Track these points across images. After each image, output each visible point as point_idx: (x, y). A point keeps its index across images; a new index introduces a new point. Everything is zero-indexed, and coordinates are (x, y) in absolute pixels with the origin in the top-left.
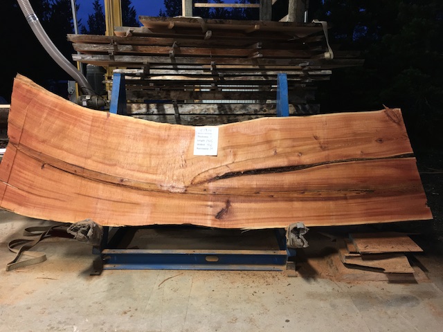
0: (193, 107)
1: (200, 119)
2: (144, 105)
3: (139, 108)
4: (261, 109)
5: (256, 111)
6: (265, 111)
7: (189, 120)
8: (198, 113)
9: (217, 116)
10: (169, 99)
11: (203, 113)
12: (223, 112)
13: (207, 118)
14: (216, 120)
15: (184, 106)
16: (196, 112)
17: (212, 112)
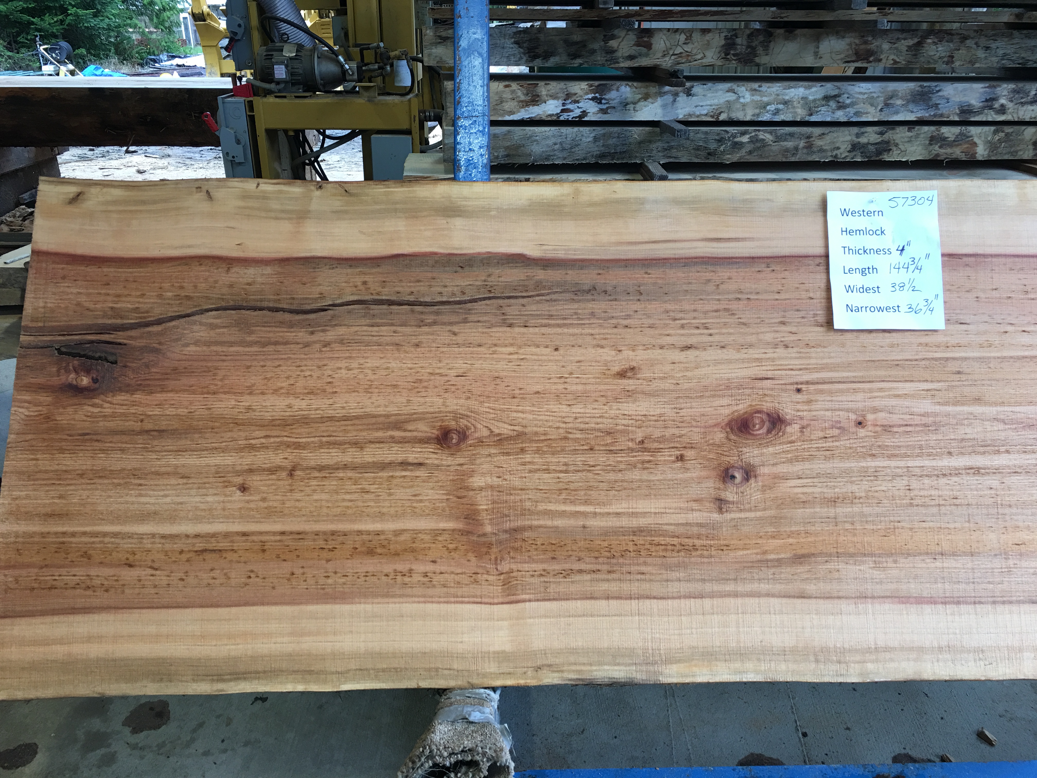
0: (731, 97)
1: (754, 140)
2: (554, 86)
3: (535, 100)
4: (989, 102)
5: (966, 110)
6: (1002, 110)
7: (713, 146)
8: (748, 118)
9: (817, 131)
10: (644, 62)
11: (766, 117)
12: (840, 116)
13: (778, 139)
14: (809, 146)
15: (698, 88)
16: (739, 116)
17: (800, 114)
